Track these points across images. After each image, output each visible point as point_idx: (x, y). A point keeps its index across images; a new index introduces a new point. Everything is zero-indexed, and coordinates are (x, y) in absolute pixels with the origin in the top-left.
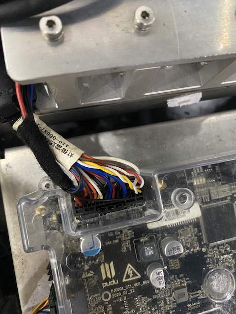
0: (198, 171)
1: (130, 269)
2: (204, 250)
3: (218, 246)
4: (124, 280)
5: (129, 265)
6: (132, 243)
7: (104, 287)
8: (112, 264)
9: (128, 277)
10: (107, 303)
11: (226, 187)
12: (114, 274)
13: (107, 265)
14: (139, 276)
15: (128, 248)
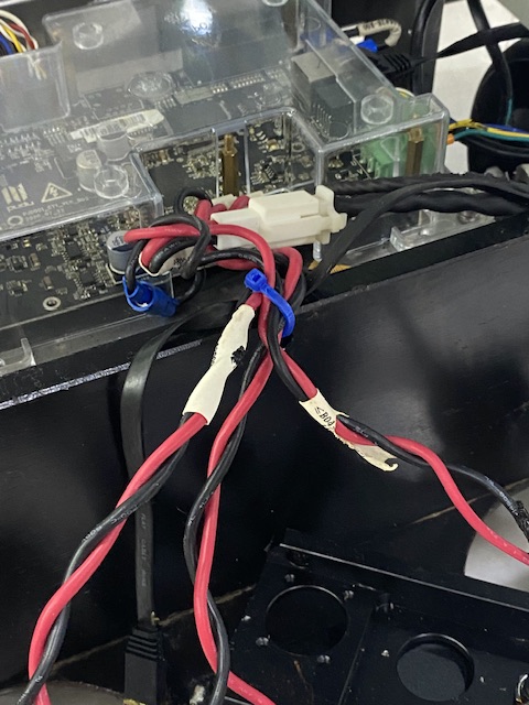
1: (51, 188)
2: (180, 160)
3: (205, 154)
4: (43, 201)
5: (50, 184)
6: (51, 160)
7: (9, 210)
8: (20, 186)
9: (50, 196)
11: (202, 90)
12: (25, 197)
13: (13, 190)
14: (70, 194)
15: (46, 167)
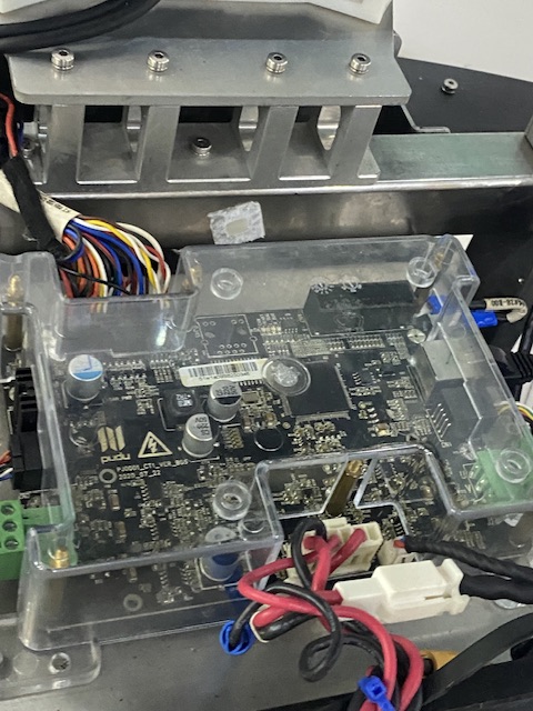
0: (269, 319)
1: (151, 440)
2: (287, 425)
3: (312, 423)
4: (141, 455)
5: (150, 434)
6: (155, 404)
7: (103, 461)
8: (119, 430)
9: (148, 451)
10: (109, 486)
11: (319, 343)
12: (122, 446)
13: (110, 431)
14: (170, 453)
15: (148, 410)
